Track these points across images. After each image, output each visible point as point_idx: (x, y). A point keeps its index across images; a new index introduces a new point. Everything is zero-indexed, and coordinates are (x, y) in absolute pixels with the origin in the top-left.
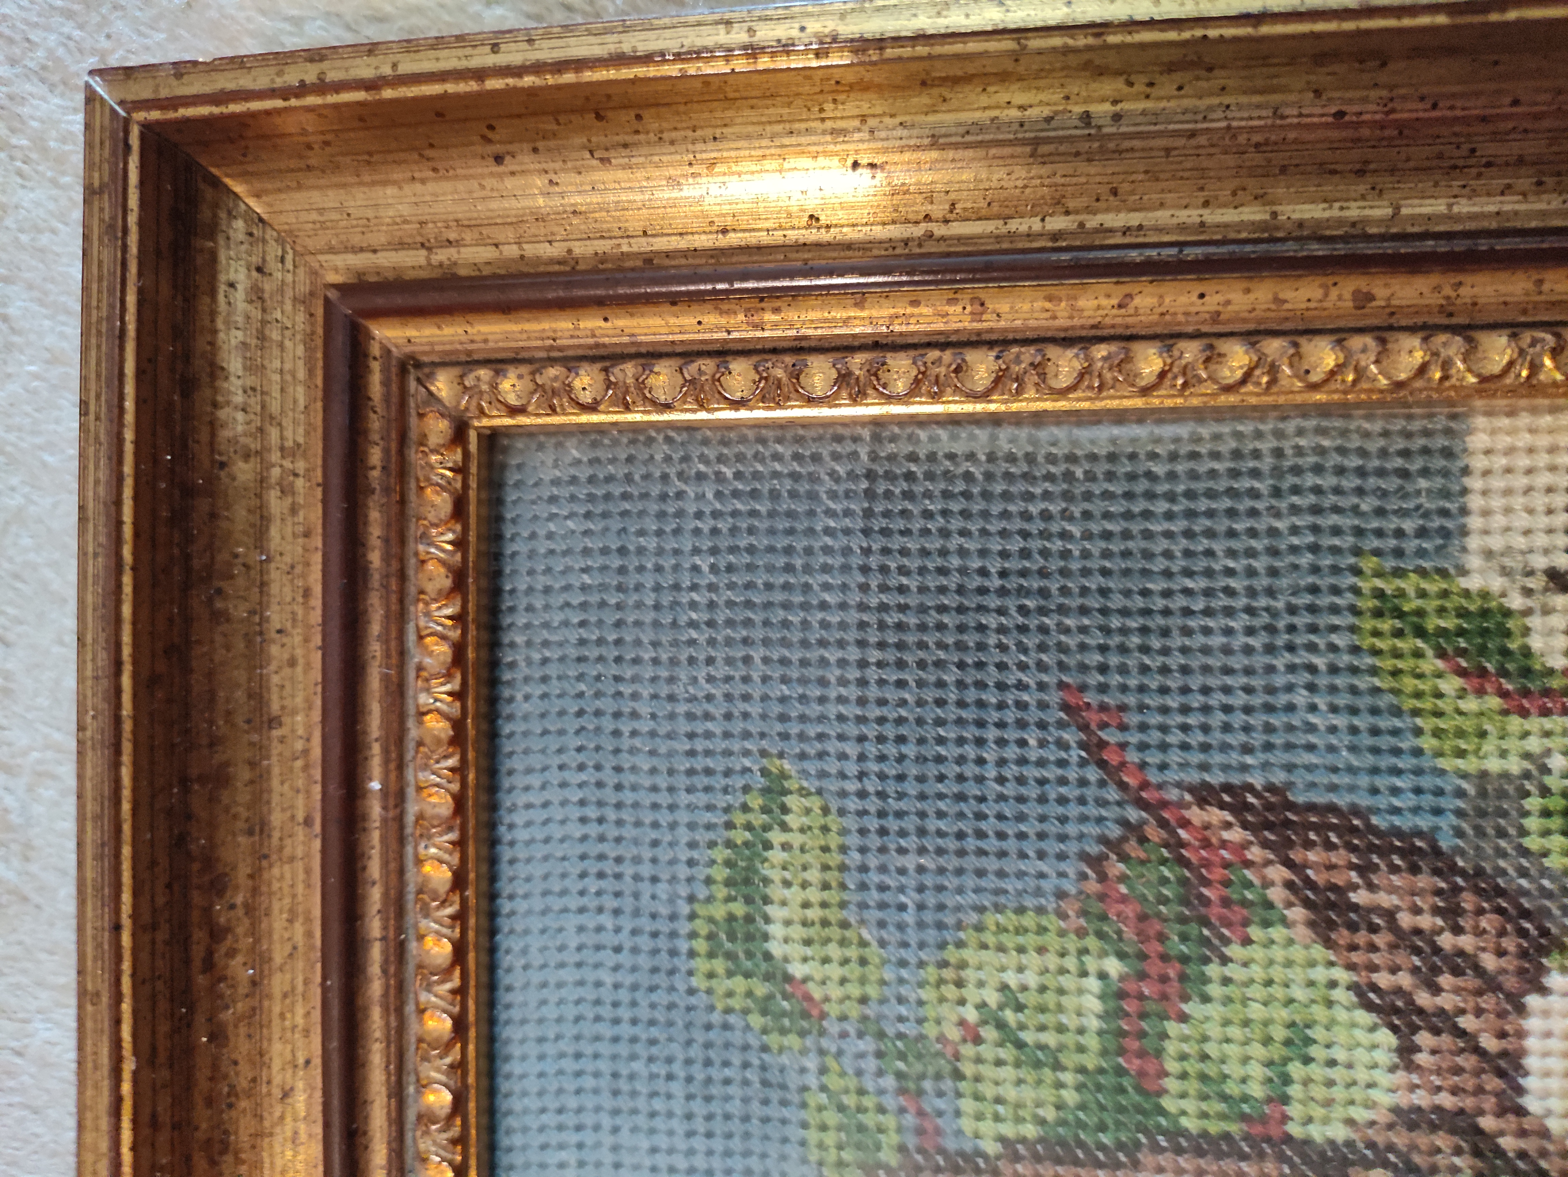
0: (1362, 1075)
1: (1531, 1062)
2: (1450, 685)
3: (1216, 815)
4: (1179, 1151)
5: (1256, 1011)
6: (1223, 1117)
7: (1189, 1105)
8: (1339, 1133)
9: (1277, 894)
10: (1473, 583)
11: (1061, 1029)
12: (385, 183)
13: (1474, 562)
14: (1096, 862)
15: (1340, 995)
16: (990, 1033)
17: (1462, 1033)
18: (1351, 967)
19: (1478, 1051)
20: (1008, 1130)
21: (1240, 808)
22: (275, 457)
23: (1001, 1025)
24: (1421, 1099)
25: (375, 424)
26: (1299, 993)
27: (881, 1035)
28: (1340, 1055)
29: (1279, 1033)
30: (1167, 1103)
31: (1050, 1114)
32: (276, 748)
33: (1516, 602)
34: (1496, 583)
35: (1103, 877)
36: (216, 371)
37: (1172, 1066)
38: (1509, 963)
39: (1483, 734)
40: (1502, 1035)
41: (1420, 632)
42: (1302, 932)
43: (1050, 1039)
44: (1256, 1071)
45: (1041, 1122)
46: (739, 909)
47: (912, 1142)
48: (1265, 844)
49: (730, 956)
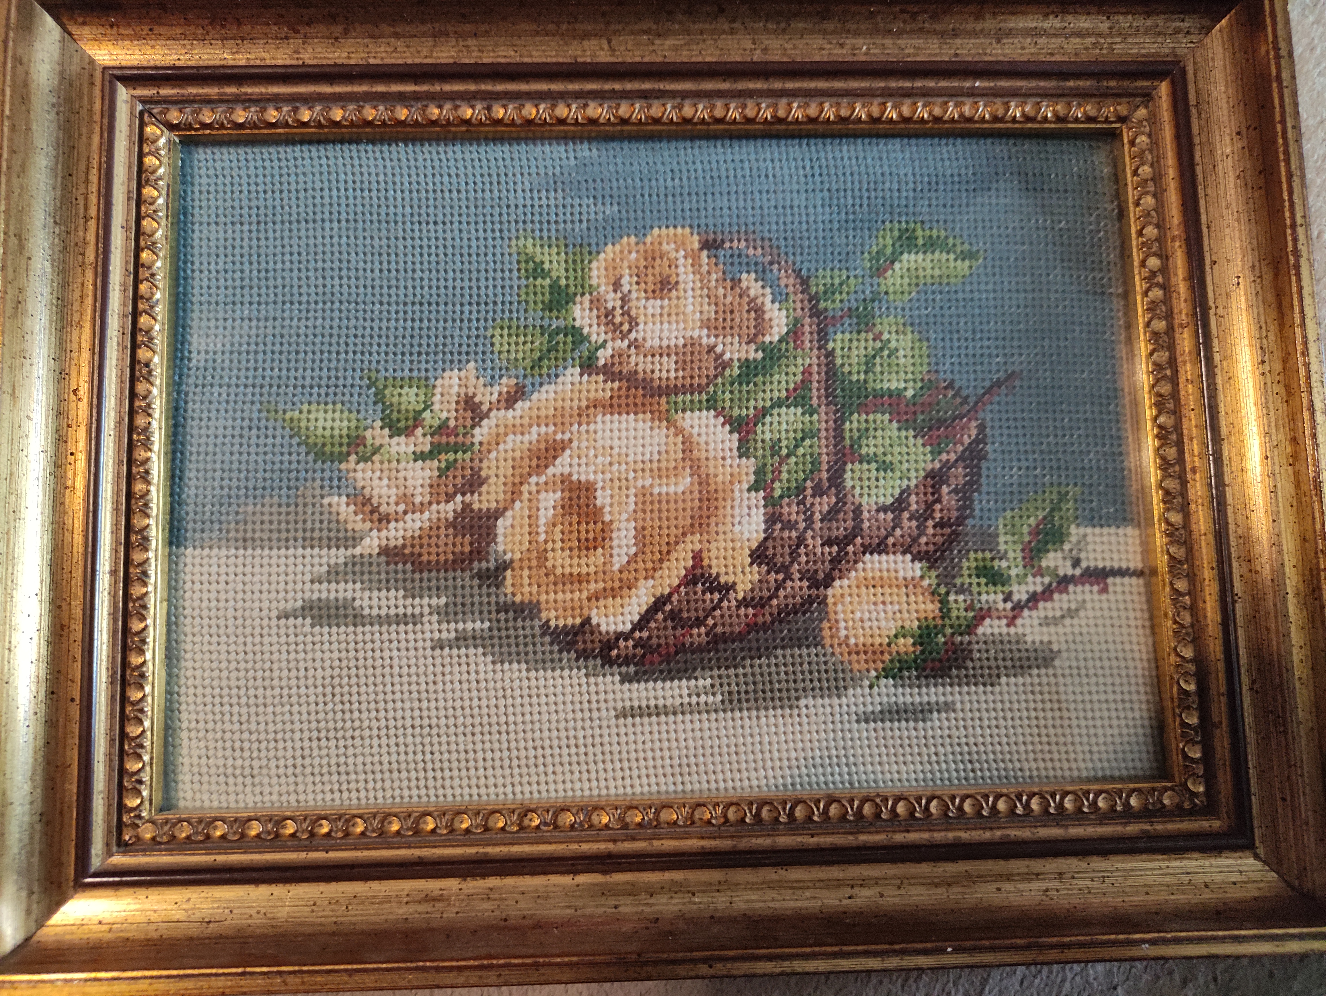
0: (874, 491)
1: (884, 557)
2: (1032, 521)
3: (974, 432)
4: (835, 421)
5: (896, 449)
6: (851, 438)
7: (855, 425)
8: (849, 483)
9: (944, 457)
10: (1073, 529)
11: (882, 373)
12: (1226, 86)
13: (1082, 530)
14: (951, 386)
15: (906, 482)
16: (878, 344)
17: (894, 529)
18: (916, 486)
19: (886, 537)
20: (838, 352)
21: (977, 441)
22: (1109, 40)
23: (882, 349)
24: (866, 515)
25: (1126, 83)
26: (906, 465)
27: (873, 301)
28: (882, 482)
29: (889, 458)
30: (856, 415)
31: (846, 369)
32: (988, 41)
33: (1067, 547)
34: (1074, 539)
35: (946, 388)
36: (1148, 14)
37: (871, 417)
38: (924, 548)
39: (1013, 534)
40: (894, 545)
41: (1053, 510)
42: (929, 466)
43: (878, 369)
44: (872, 450)
45: (843, 365)
46: (920, 241)
47: (831, 314)
48: (963, 452)
49: (900, 237)
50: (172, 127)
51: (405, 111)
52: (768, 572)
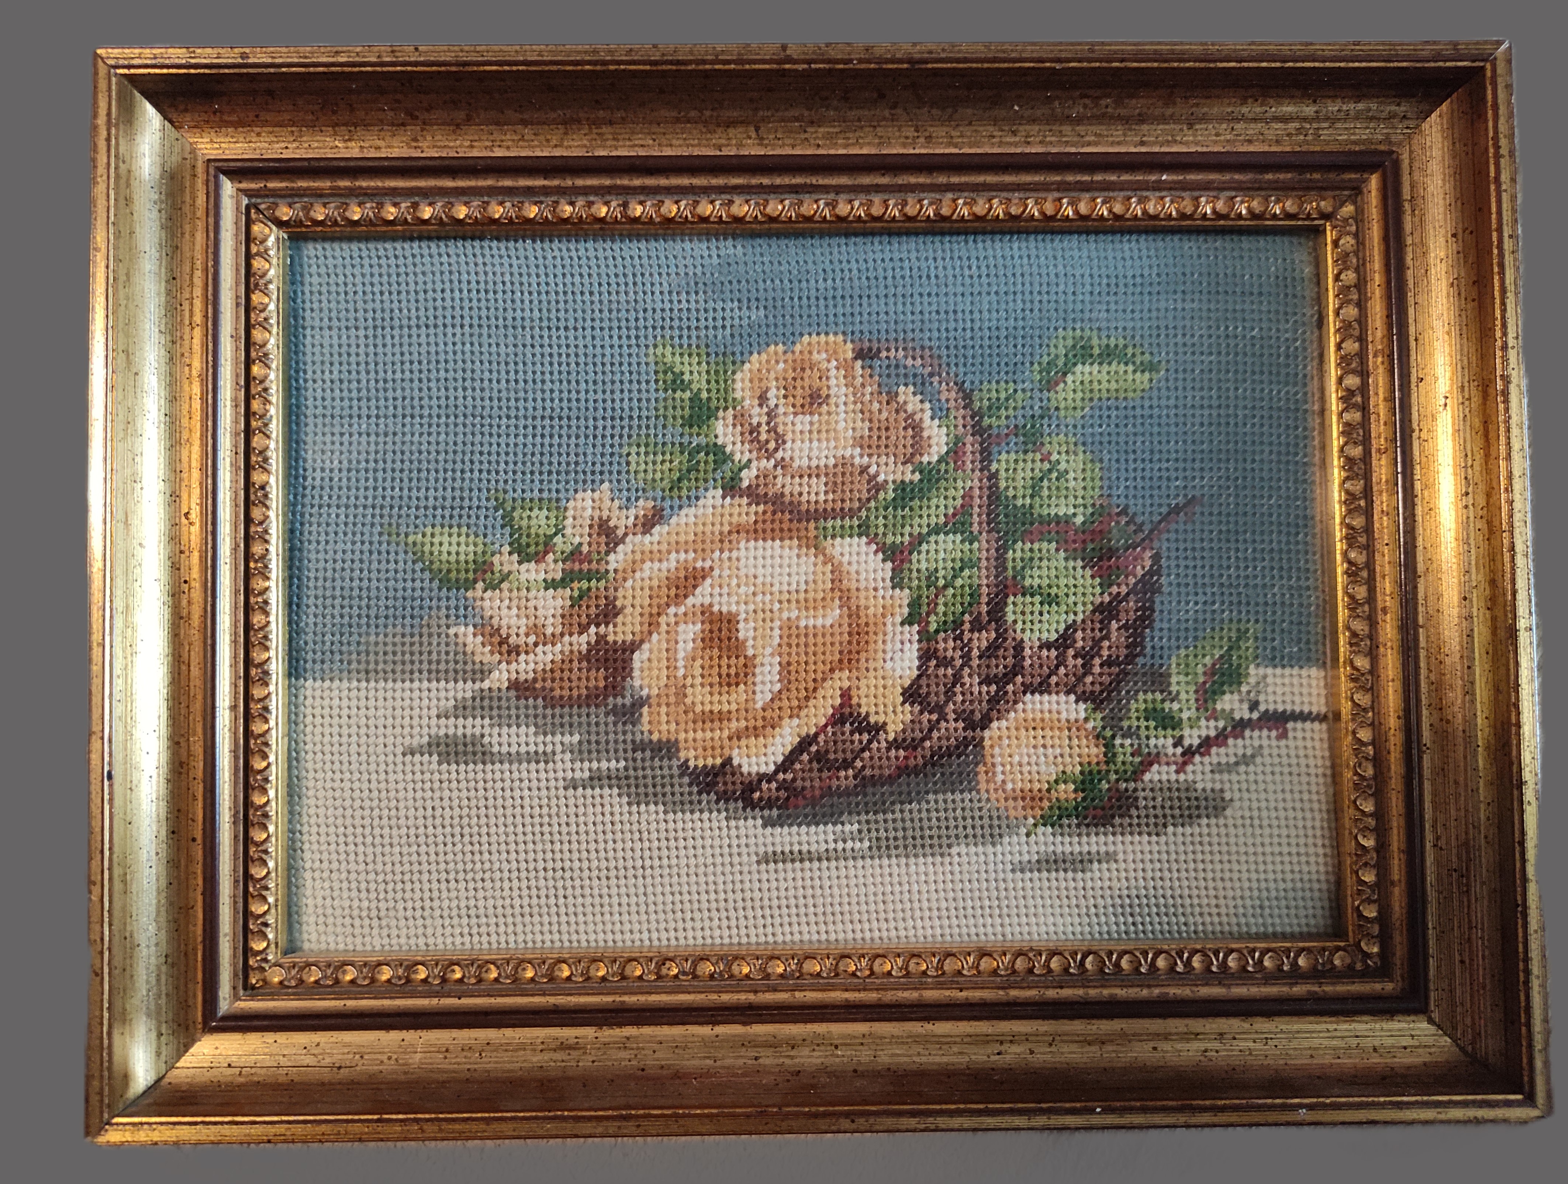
0: (1037, 626)
1: (1046, 697)
2: (1208, 660)
3: (1148, 563)
4: (997, 550)
5: (1063, 581)
6: (1014, 568)
7: (1019, 554)
8: (1010, 618)
9: (1115, 589)
10: (1252, 670)
11: (1050, 497)
12: (1444, 180)
13: (1261, 671)
14: (1124, 512)
15: (1072, 617)
16: (1046, 466)
17: (1057, 667)
18: (1083, 621)
19: (1049, 676)
20: (1003, 474)
21: (1151, 573)
22: (1315, 125)
23: (1050, 471)
24: (1027, 652)
25: (1332, 176)
26: (1072, 599)
27: (1042, 417)
28: (1046, 616)
29: (1054, 590)
30: (1020, 543)
31: (1011, 492)
32: (1178, 127)
33: (1244, 688)
34: (1252, 680)
35: (1118, 514)
36: (1358, 99)
37: (1036, 546)
38: (1089, 688)
39: (1187, 675)
40: (1057, 684)
41: (1230, 648)
42: (1099, 600)
43: (1046, 492)
44: (1037, 581)
45: (1007, 488)
46: (1096, 351)
47: (995, 431)
48: (1136, 584)
49: (1074, 346)
50: (280, 224)
51: (535, 209)
52: (921, 712)
